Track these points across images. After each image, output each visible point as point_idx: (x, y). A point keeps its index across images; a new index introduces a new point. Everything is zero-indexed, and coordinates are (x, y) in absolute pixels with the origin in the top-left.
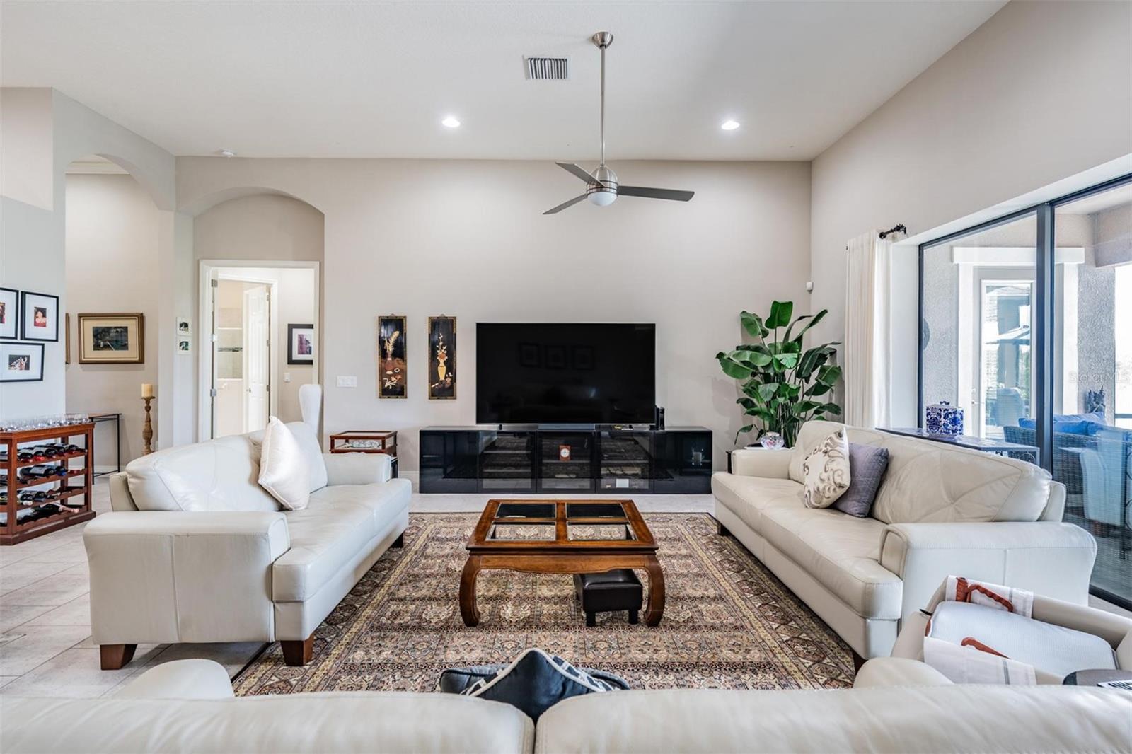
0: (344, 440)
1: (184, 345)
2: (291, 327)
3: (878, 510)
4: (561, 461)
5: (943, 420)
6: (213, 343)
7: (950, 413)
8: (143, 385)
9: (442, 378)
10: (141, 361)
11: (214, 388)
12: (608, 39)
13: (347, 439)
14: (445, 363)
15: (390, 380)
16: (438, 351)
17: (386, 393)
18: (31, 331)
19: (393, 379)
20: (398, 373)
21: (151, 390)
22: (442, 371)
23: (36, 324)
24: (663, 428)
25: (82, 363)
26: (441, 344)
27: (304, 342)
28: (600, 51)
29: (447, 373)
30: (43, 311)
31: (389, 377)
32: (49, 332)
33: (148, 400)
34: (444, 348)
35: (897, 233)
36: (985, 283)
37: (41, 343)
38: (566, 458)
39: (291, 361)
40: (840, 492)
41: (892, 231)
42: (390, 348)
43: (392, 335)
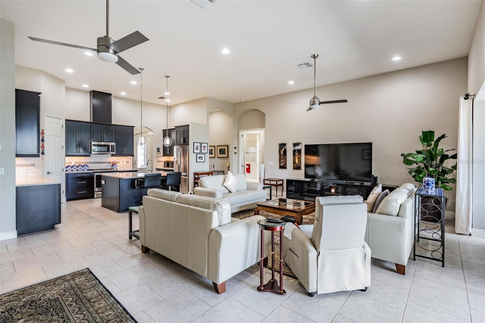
0: (269, 181)
1: (235, 153)
7: (426, 181)
8: (228, 163)
9: (297, 163)
10: (228, 157)
12: (316, 55)
13: (270, 181)
14: (298, 158)
16: (296, 154)
17: (281, 167)
18: (203, 151)
19: (283, 163)
20: (284, 161)
22: (297, 160)
23: (204, 150)
25: (218, 158)
26: (296, 152)
28: (314, 59)
30: (205, 147)
31: (282, 162)
32: (206, 151)
33: (228, 167)
34: (298, 153)
37: (204, 154)
38: (334, 193)
42: (282, 153)
43: (282, 149)
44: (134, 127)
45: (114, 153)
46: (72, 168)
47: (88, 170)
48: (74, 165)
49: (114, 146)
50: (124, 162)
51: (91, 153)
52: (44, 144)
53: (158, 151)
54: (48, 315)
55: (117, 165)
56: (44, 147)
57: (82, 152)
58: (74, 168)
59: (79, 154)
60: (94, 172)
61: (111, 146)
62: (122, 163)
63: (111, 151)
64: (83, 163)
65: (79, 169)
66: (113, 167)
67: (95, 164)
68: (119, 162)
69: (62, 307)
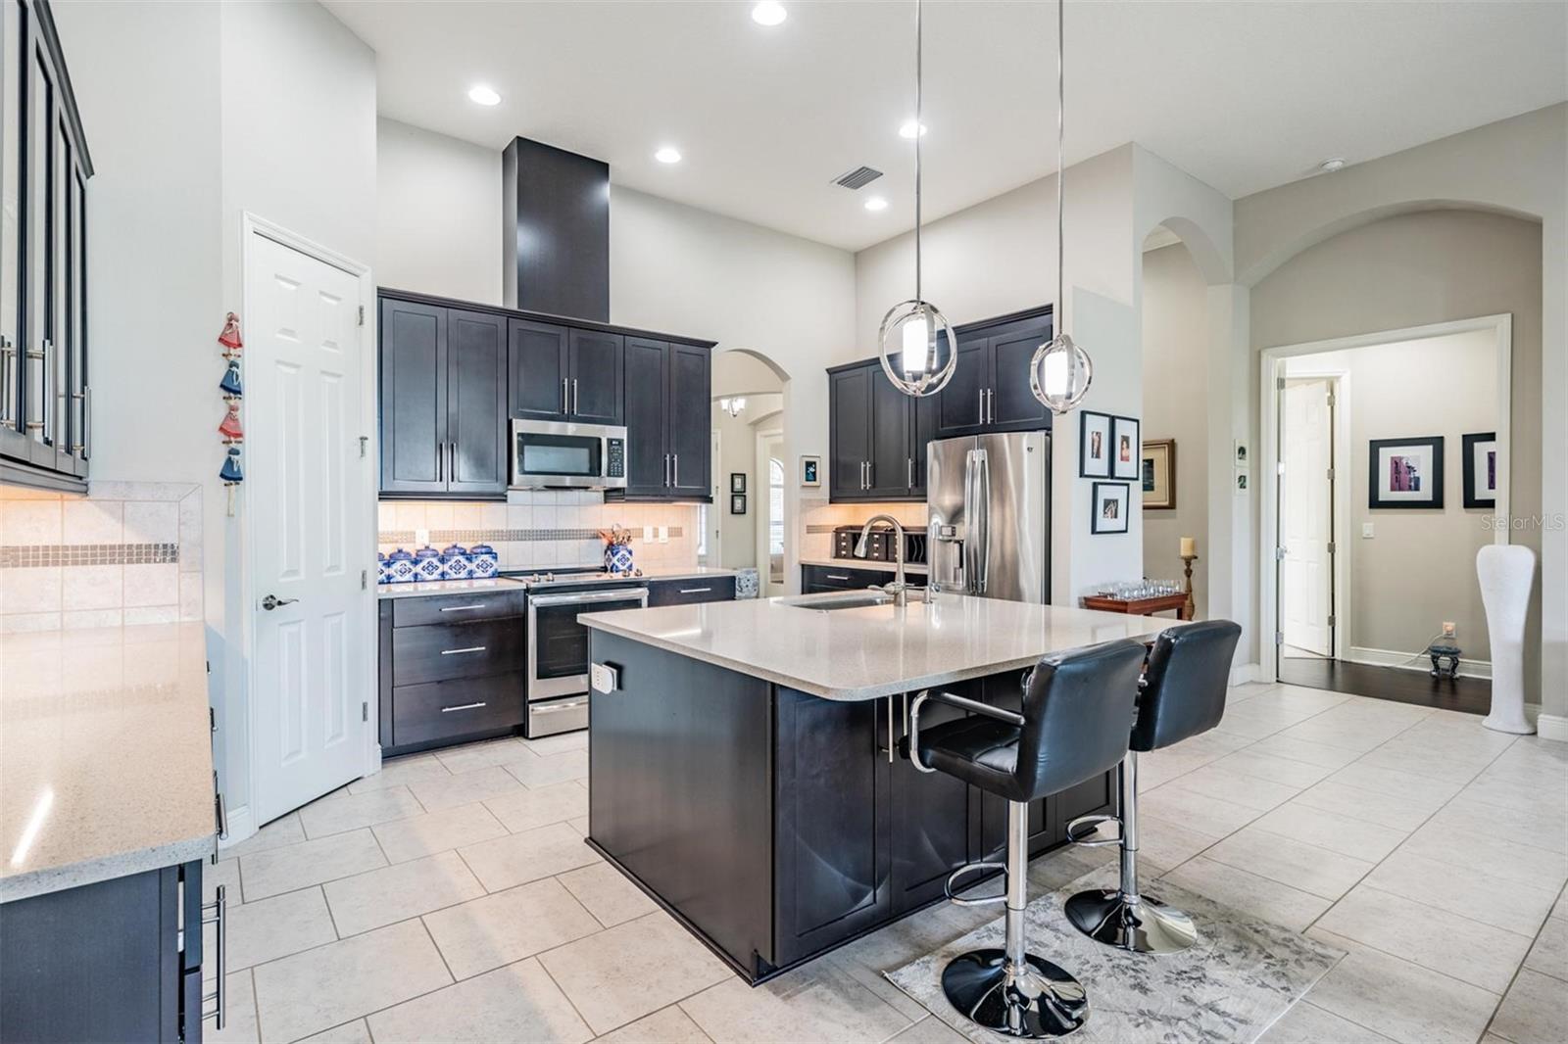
2: (1375, 446)
6: (1279, 476)
8: (1183, 540)
10: (1172, 506)
11: (1281, 546)
21: (1193, 547)
23: (1122, 458)
27: (1403, 470)
30: (1127, 440)
33: (1188, 561)
37: (1126, 482)
39: (1375, 503)
44: (714, 344)
45: (622, 482)
46: (415, 563)
47: (499, 575)
48: (427, 548)
49: (620, 442)
50: (663, 533)
51: (510, 481)
52: (239, 414)
53: (807, 474)
55: (629, 547)
56: (240, 435)
57: (465, 476)
58: (424, 563)
59: (454, 487)
60: (527, 590)
61: (610, 441)
62: (651, 535)
63: (609, 475)
64: (472, 535)
65: (452, 572)
66: (615, 560)
67: (530, 542)
68: (640, 533)
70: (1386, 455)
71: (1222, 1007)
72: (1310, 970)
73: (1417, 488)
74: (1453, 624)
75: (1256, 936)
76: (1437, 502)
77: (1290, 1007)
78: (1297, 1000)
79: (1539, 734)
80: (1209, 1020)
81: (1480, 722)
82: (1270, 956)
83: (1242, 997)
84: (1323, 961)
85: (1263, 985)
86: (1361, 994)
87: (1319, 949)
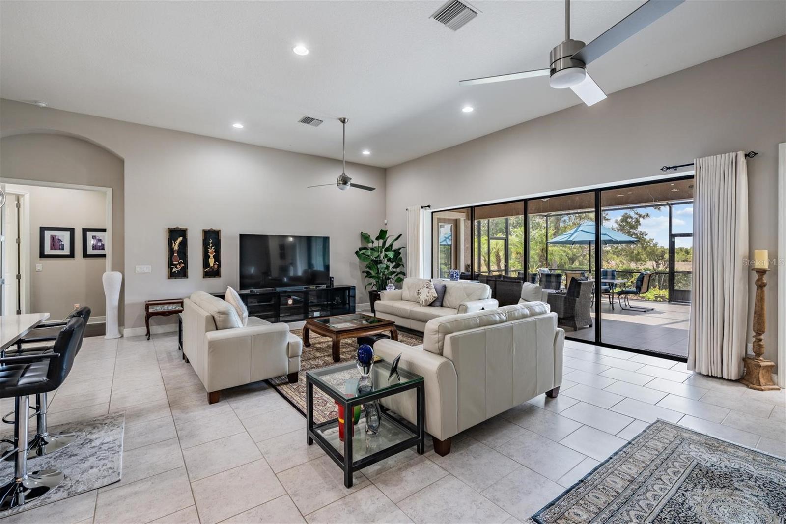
2: (43, 230)
3: (444, 304)
4: (289, 306)
5: (455, 275)
9: (212, 265)
12: (346, 121)
14: (213, 256)
15: (176, 267)
16: (209, 250)
17: (173, 275)
19: (178, 266)
20: (182, 263)
22: (211, 261)
24: (333, 286)
26: (211, 245)
27: (56, 241)
28: (343, 124)
29: (215, 262)
31: (175, 265)
34: (213, 248)
35: (427, 208)
36: (440, 224)
39: (42, 255)
40: (434, 299)
41: (426, 207)
42: (176, 248)
43: (177, 239)
54: (694, 514)
69: (667, 504)
70: (48, 234)
71: (105, 441)
72: (120, 420)
73: (63, 249)
74: (79, 305)
75: (96, 422)
76: (72, 255)
77: (124, 430)
78: (124, 427)
79: (124, 336)
80: (105, 447)
81: (103, 338)
82: (106, 424)
83: (109, 436)
84: (121, 416)
85: (111, 430)
86: (138, 417)
87: (118, 414)
